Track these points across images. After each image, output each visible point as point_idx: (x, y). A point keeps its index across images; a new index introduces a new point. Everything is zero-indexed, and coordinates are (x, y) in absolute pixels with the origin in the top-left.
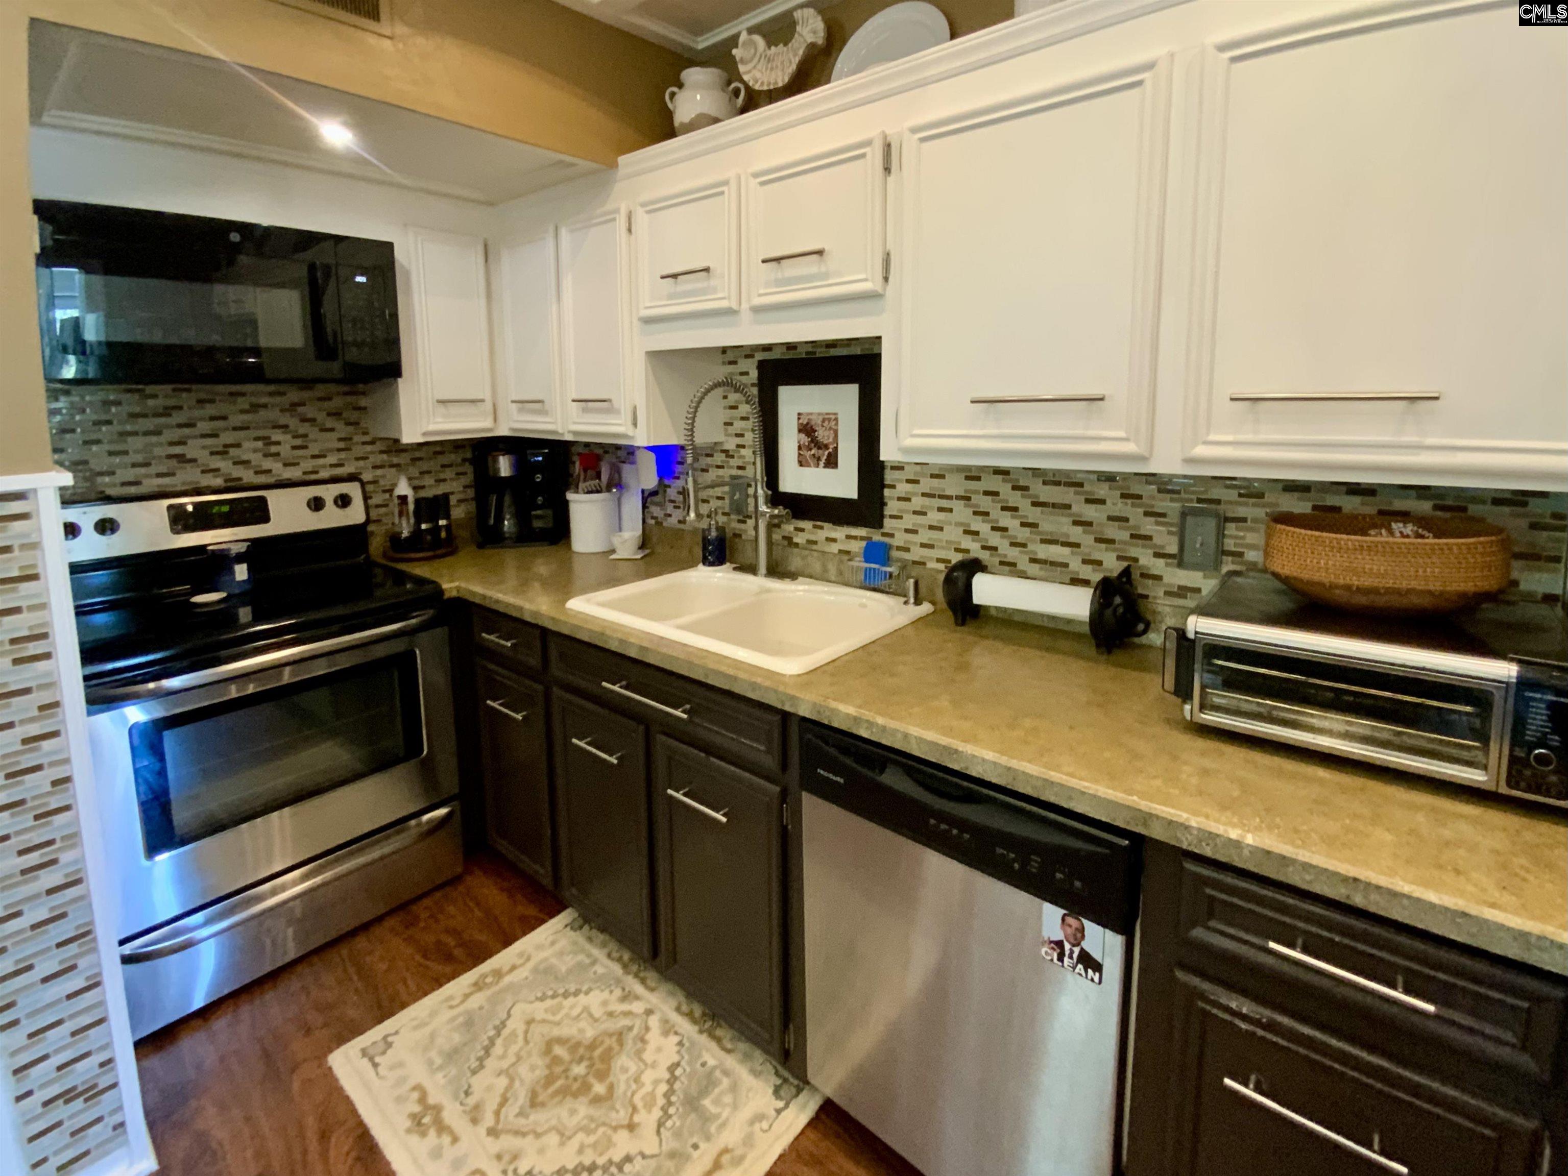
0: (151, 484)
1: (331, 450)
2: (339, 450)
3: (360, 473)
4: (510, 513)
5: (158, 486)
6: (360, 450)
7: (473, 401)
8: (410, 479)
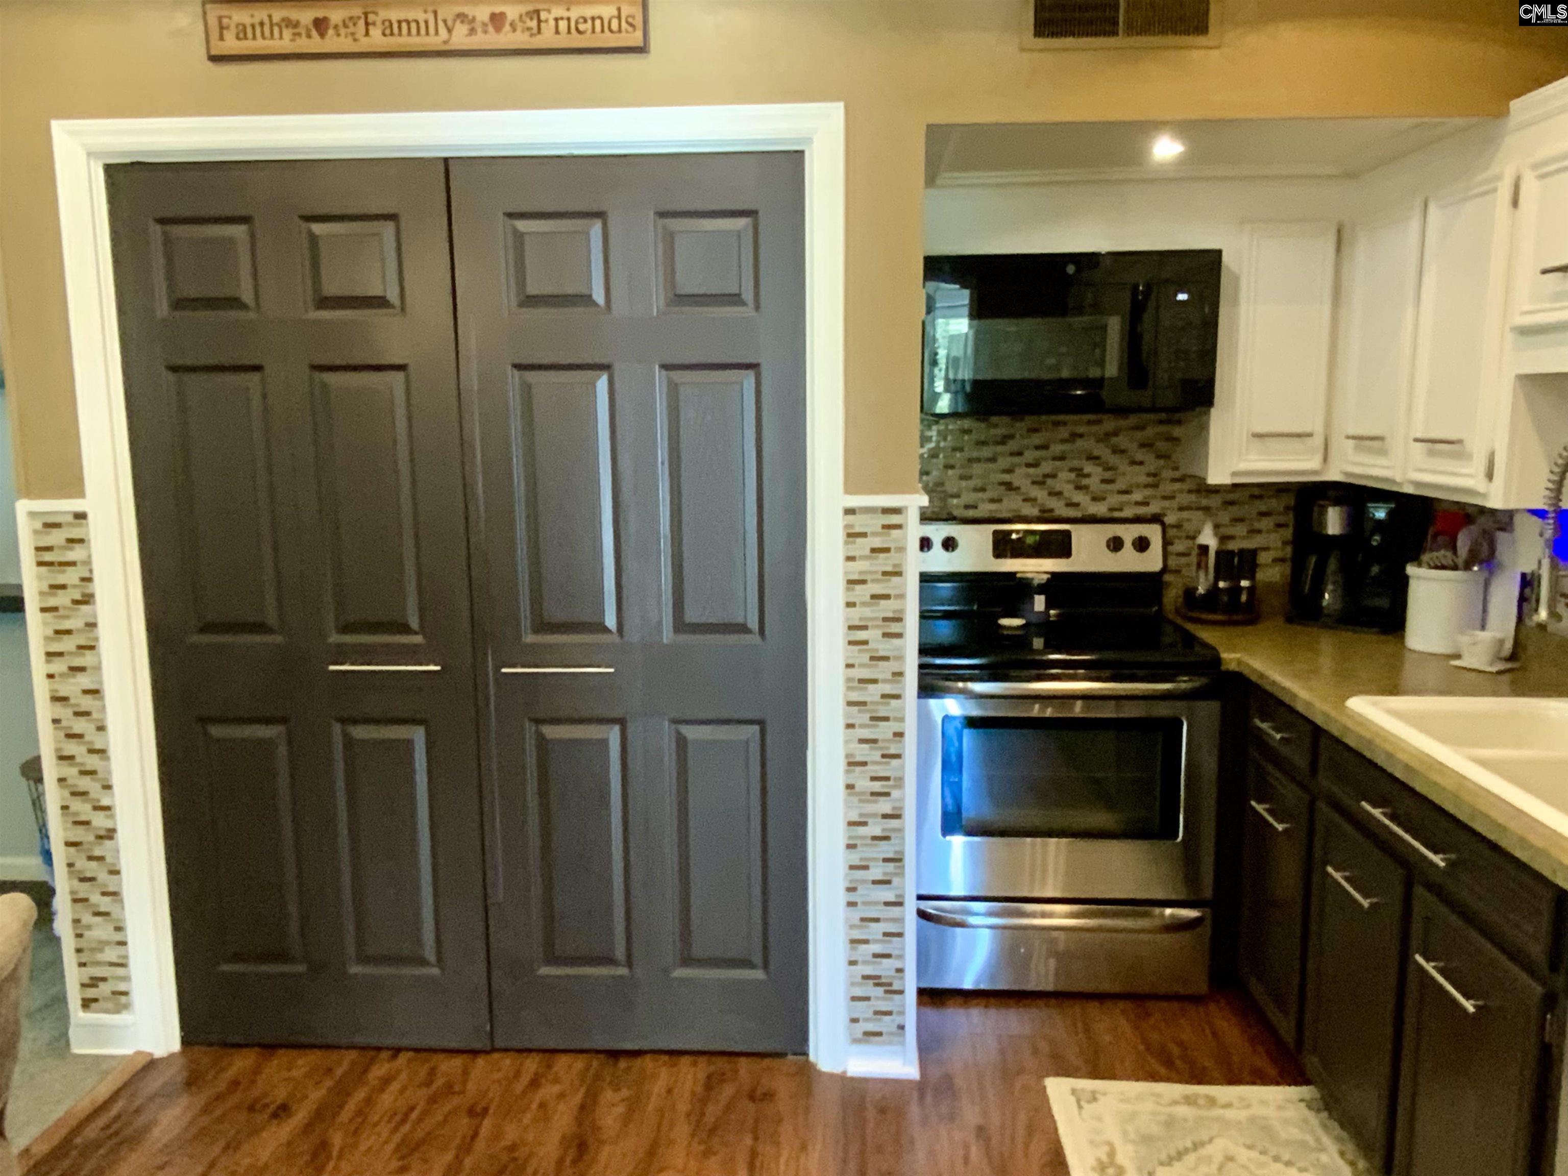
0: (985, 509)
1: (1138, 486)
2: (1147, 486)
3: (1165, 515)
4: (1334, 583)
5: (991, 511)
6: (1167, 488)
7: (1299, 436)
8: (1216, 527)
